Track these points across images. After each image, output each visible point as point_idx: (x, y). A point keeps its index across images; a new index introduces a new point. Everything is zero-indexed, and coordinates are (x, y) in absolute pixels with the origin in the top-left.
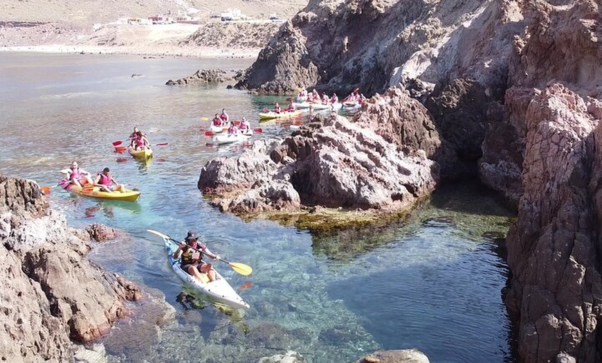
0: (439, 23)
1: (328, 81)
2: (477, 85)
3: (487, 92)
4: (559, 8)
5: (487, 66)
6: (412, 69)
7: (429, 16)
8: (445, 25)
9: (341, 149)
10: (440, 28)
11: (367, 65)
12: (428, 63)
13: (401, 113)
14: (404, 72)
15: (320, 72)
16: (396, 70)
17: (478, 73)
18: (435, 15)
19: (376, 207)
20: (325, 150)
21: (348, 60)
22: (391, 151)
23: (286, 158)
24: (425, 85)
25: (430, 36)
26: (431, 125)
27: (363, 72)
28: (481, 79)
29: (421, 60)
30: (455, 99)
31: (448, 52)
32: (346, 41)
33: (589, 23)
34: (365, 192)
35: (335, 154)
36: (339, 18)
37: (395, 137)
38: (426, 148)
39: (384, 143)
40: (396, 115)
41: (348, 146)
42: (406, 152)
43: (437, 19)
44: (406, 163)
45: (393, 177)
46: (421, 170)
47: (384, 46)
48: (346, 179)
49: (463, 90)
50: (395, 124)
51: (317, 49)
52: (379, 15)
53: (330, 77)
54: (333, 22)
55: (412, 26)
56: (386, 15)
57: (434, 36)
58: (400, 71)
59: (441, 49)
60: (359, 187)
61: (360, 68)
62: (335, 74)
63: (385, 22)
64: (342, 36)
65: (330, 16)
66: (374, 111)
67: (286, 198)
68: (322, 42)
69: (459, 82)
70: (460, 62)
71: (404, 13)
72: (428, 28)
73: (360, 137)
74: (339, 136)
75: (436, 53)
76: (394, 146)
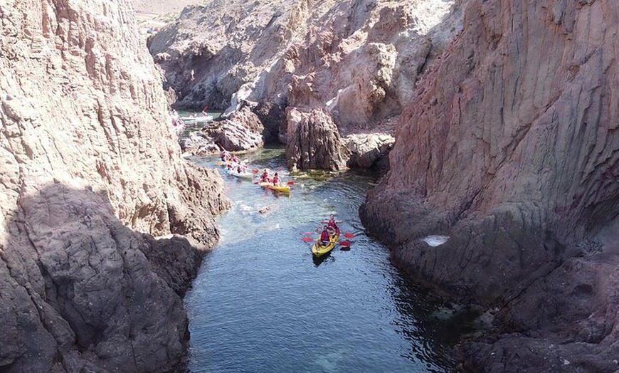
0: (252, 65)
1: (182, 99)
2: (275, 104)
3: (280, 107)
4: (300, 78)
5: (279, 96)
6: (242, 94)
7: (246, 60)
8: (256, 66)
9: (232, 132)
10: (253, 68)
11: (209, 89)
12: (250, 91)
13: (248, 118)
14: (238, 96)
15: (177, 93)
16: (234, 94)
17: (275, 99)
18: (250, 59)
19: (246, 150)
20: (226, 132)
21: (195, 84)
22: (248, 131)
23: (208, 137)
24: (251, 103)
25: (248, 72)
26: (260, 122)
27: (206, 93)
28: (277, 102)
29: (247, 89)
30: (267, 111)
31: (260, 85)
32: (193, 73)
33: (310, 84)
34: (242, 145)
35: (230, 133)
36: (186, 58)
37: (248, 127)
38: (259, 130)
39: (245, 129)
40: (247, 119)
41: (234, 131)
42: (253, 132)
43: (251, 62)
44: (254, 135)
45: (250, 140)
46: (259, 138)
47: (221, 77)
48: (235, 142)
49: (270, 107)
50: (247, 122)
51: (173, 78)
52: (213, 56)
53: (183, 97)
54: (182, 60)
55: (236, 66)
56: (218, 56)
57: (250, 73)
58: (236, 95)
59: (256, 84)
60: (240, 144)
61: (204, 90)
62: (187, 94)
63: (217, 60)
64: (189, 69)
65: (180, 56)
66: (238, 118)
67: (216, 149)
68: (175, 73)
69: (268, 104)
70: (266, 90)
71: (231, 57)
72: (246, 68)
73: (237, 127)
74: (231, 127)
75: (254, 85)
76: (249, 130)
